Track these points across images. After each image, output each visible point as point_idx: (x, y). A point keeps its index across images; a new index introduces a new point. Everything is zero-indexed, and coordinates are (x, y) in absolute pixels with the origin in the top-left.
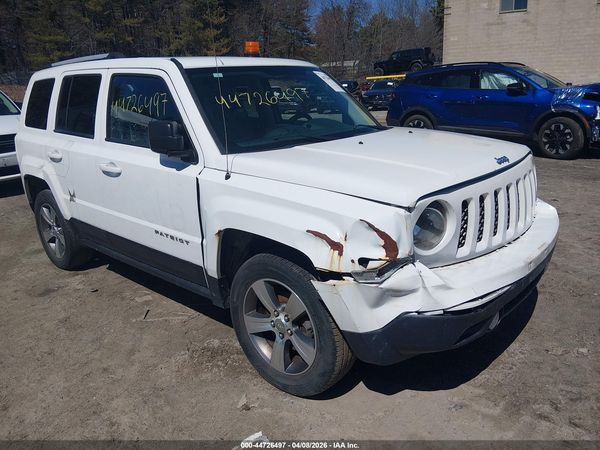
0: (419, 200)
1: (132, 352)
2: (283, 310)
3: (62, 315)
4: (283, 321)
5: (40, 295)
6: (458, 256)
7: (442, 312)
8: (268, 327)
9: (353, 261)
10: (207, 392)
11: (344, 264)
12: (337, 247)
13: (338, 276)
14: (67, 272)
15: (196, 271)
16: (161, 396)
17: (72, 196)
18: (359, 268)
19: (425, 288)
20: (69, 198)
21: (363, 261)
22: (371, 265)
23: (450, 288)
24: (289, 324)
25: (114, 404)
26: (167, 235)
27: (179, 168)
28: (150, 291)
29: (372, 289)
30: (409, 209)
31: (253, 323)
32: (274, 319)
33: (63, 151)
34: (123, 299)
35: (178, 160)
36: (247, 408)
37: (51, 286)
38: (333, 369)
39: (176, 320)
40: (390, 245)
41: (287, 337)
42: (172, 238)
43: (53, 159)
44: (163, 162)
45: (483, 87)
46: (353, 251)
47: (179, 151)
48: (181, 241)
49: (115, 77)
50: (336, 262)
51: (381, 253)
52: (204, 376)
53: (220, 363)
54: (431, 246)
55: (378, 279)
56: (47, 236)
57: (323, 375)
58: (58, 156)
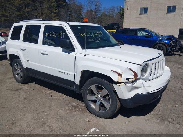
0: (143, 62)
1: (50, 107)
2: (100, 93)
3: (25, 97)
4: (100, 96)
5: (15, 91)
6: (150, 79)
7: (148, 93)
8: (95, 98)
9: (125, 79)
10: (76, 117)
11: (122, 80)
12: (120, 75)
13: (120, 83)
14: (22, 84)
15: (71, 83)
16: (63, 119)
17: (28, 61)
18: (126, 81)
19: (144, 86)
20: (27, 61)
21: (128, 79)
22: (130, 80)
23: (150, 87)
24: (102, 98)
25: (49, 121)
26: (63, 72)
27: (69, 53)
28: (50, 90)
29: (130, 87)
30: (141, 65)
31: (90, 97)
32: (97, 96)
33: (26, 47)
34: (42, 92)
35: (68, 50)
36: (89, 121)
37: (18, 88)
38: (116, 110)
39: (61, 98)
40: (135, 75)
41: (100, 101)
42: (64, 73)
43: (22, 50)
44: (63, 51)
45: (138, 35)
46: (125, 76)
47: (69, 48)
48: (68, 74)
49: (46, 26)
50: (120, 79)
51: (133, 77)
52: (74, 113)
53: (78, 109)
54: (144, 76)
55: (132, 84)
56: (15, 73)
57: (113, 111)
58: (24, 49)
